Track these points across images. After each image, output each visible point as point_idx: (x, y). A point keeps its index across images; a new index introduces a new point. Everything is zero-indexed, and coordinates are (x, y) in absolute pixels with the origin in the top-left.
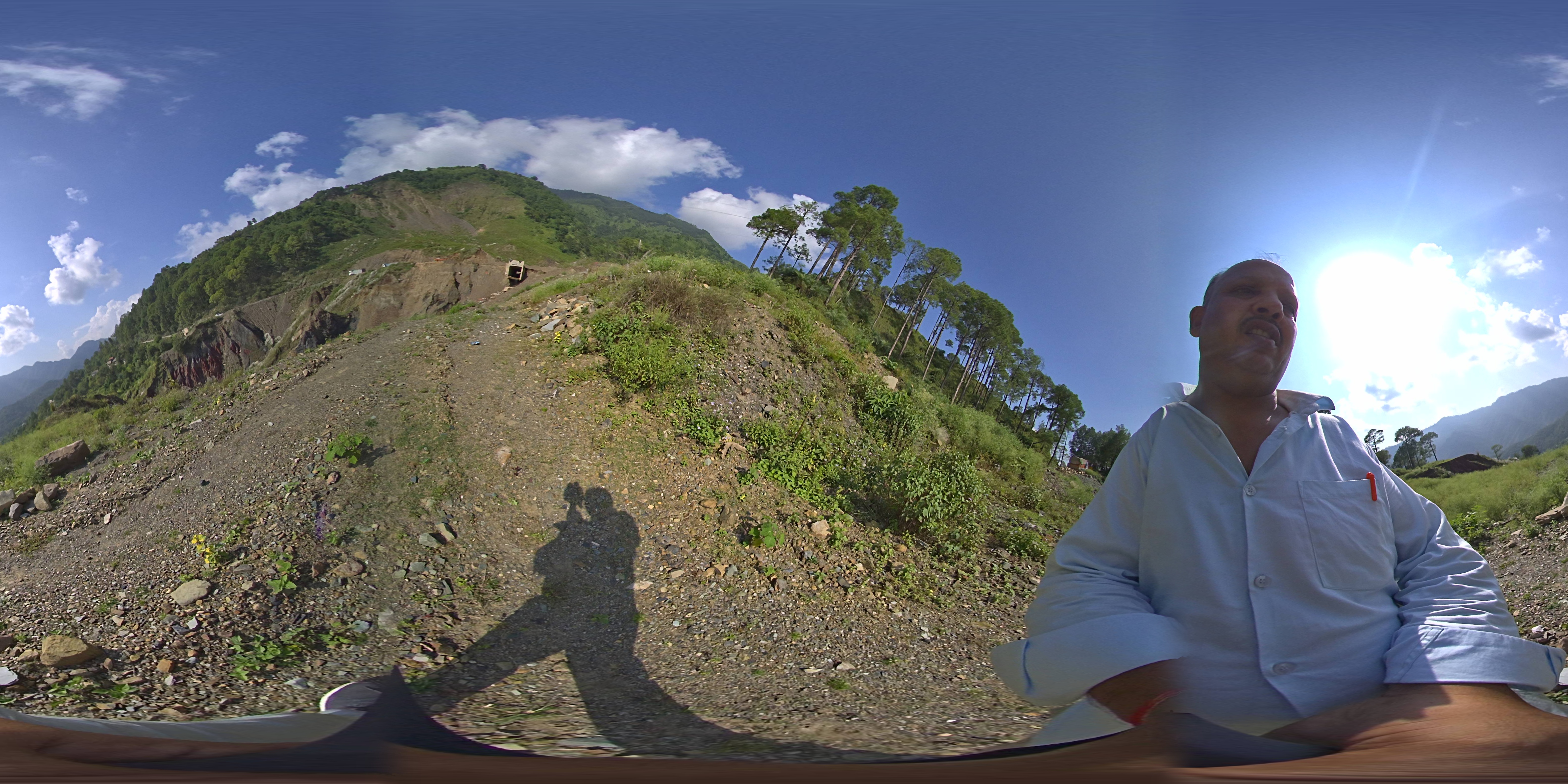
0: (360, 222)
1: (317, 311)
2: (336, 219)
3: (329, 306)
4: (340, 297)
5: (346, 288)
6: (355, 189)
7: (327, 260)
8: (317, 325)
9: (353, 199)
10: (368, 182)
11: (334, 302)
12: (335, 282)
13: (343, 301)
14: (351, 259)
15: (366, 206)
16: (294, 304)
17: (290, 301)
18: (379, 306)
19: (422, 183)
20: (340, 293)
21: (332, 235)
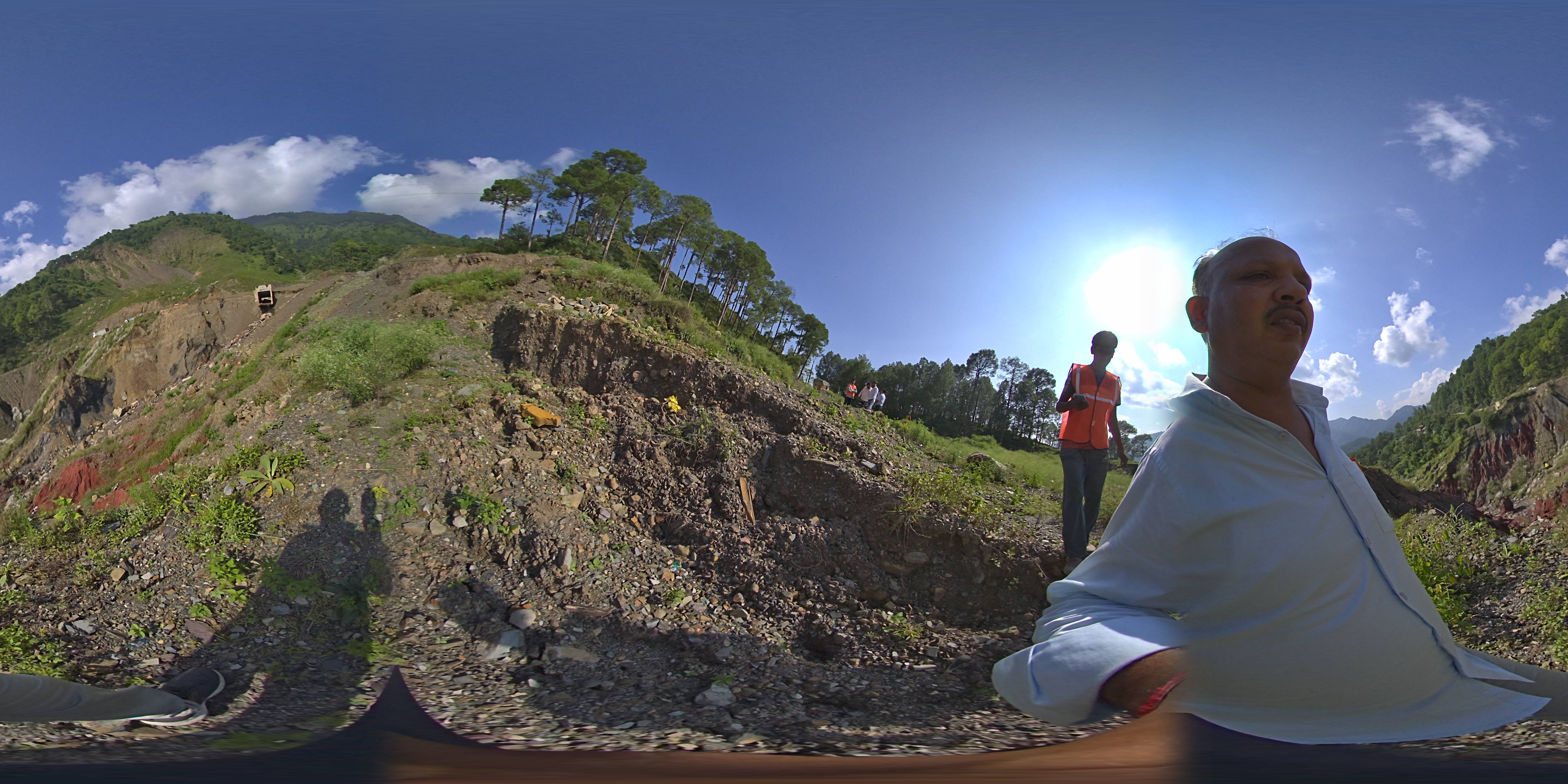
0: (91, 286)
1: (69, 376)
2: (69, 286)
3: (81, 371)
4: (89, 361)
5: (94, 351)
6: (79, 255)
7: (68, 327)
8: (72, 392)
9: (80, 265)
10: (89, 247)
11: (84, 367)
12: (81, 347)
13: (93, 365)
14: (91, 322)
15: (92, 271)
16: (42, 374)
17: (37, 372)
18: (134, 363)
19: (131, 240)
20: (88, 357)
21: (69, 302)
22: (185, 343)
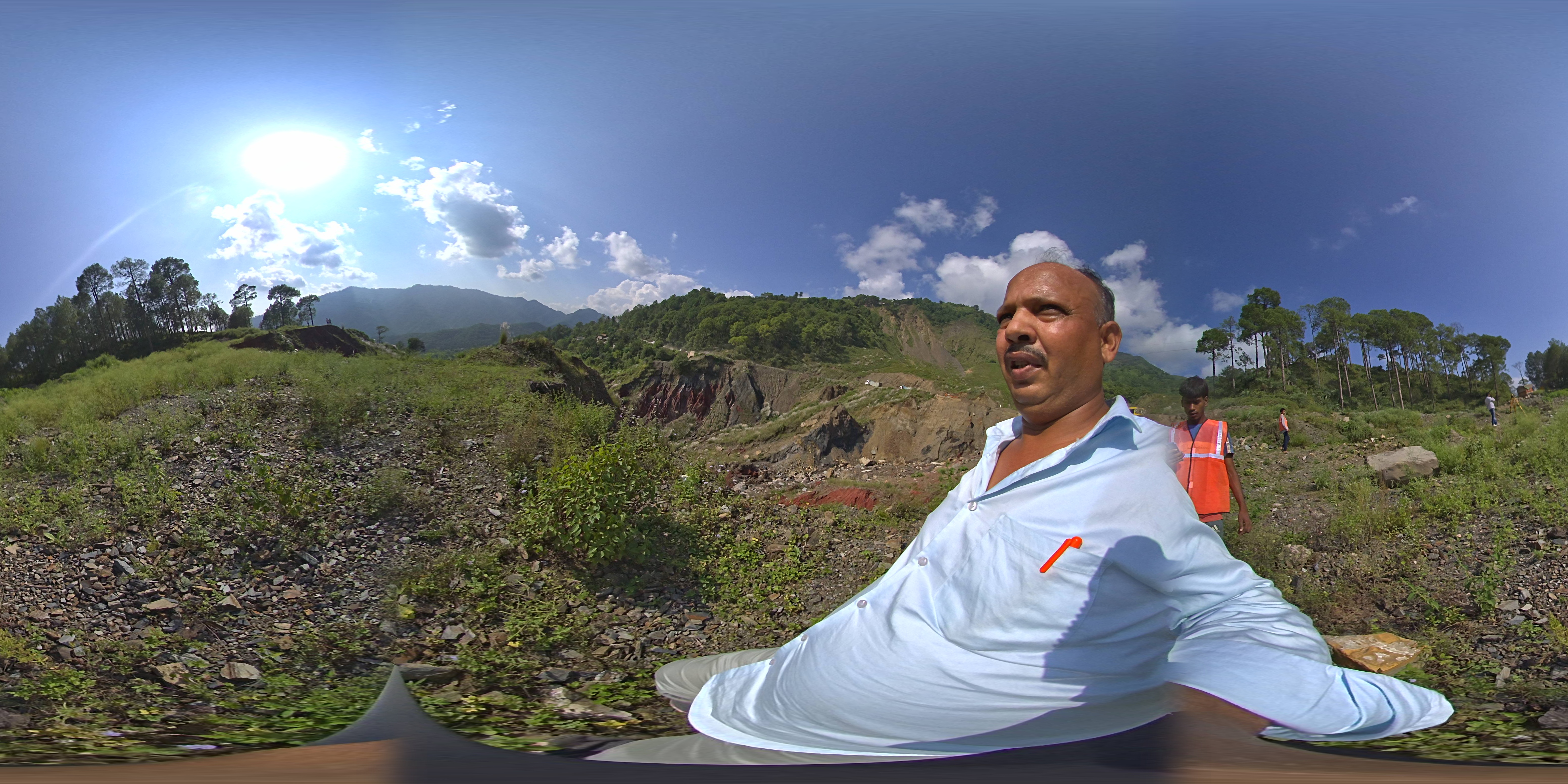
0: (881, 336)
2: (864, 325)
4: (855, 402)
5: (862, 396)
7: (846, 360)
11: (848, 405)
13: (858, 407)
14: (870, 368)
15: (889, 323)
16: (804, 386)
17: (801, 383)
18: (895, 427)
19: (933, 315)
20: (854, 399)
21: (857, 339)
22: (945, 433)
